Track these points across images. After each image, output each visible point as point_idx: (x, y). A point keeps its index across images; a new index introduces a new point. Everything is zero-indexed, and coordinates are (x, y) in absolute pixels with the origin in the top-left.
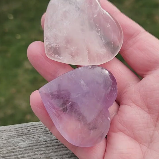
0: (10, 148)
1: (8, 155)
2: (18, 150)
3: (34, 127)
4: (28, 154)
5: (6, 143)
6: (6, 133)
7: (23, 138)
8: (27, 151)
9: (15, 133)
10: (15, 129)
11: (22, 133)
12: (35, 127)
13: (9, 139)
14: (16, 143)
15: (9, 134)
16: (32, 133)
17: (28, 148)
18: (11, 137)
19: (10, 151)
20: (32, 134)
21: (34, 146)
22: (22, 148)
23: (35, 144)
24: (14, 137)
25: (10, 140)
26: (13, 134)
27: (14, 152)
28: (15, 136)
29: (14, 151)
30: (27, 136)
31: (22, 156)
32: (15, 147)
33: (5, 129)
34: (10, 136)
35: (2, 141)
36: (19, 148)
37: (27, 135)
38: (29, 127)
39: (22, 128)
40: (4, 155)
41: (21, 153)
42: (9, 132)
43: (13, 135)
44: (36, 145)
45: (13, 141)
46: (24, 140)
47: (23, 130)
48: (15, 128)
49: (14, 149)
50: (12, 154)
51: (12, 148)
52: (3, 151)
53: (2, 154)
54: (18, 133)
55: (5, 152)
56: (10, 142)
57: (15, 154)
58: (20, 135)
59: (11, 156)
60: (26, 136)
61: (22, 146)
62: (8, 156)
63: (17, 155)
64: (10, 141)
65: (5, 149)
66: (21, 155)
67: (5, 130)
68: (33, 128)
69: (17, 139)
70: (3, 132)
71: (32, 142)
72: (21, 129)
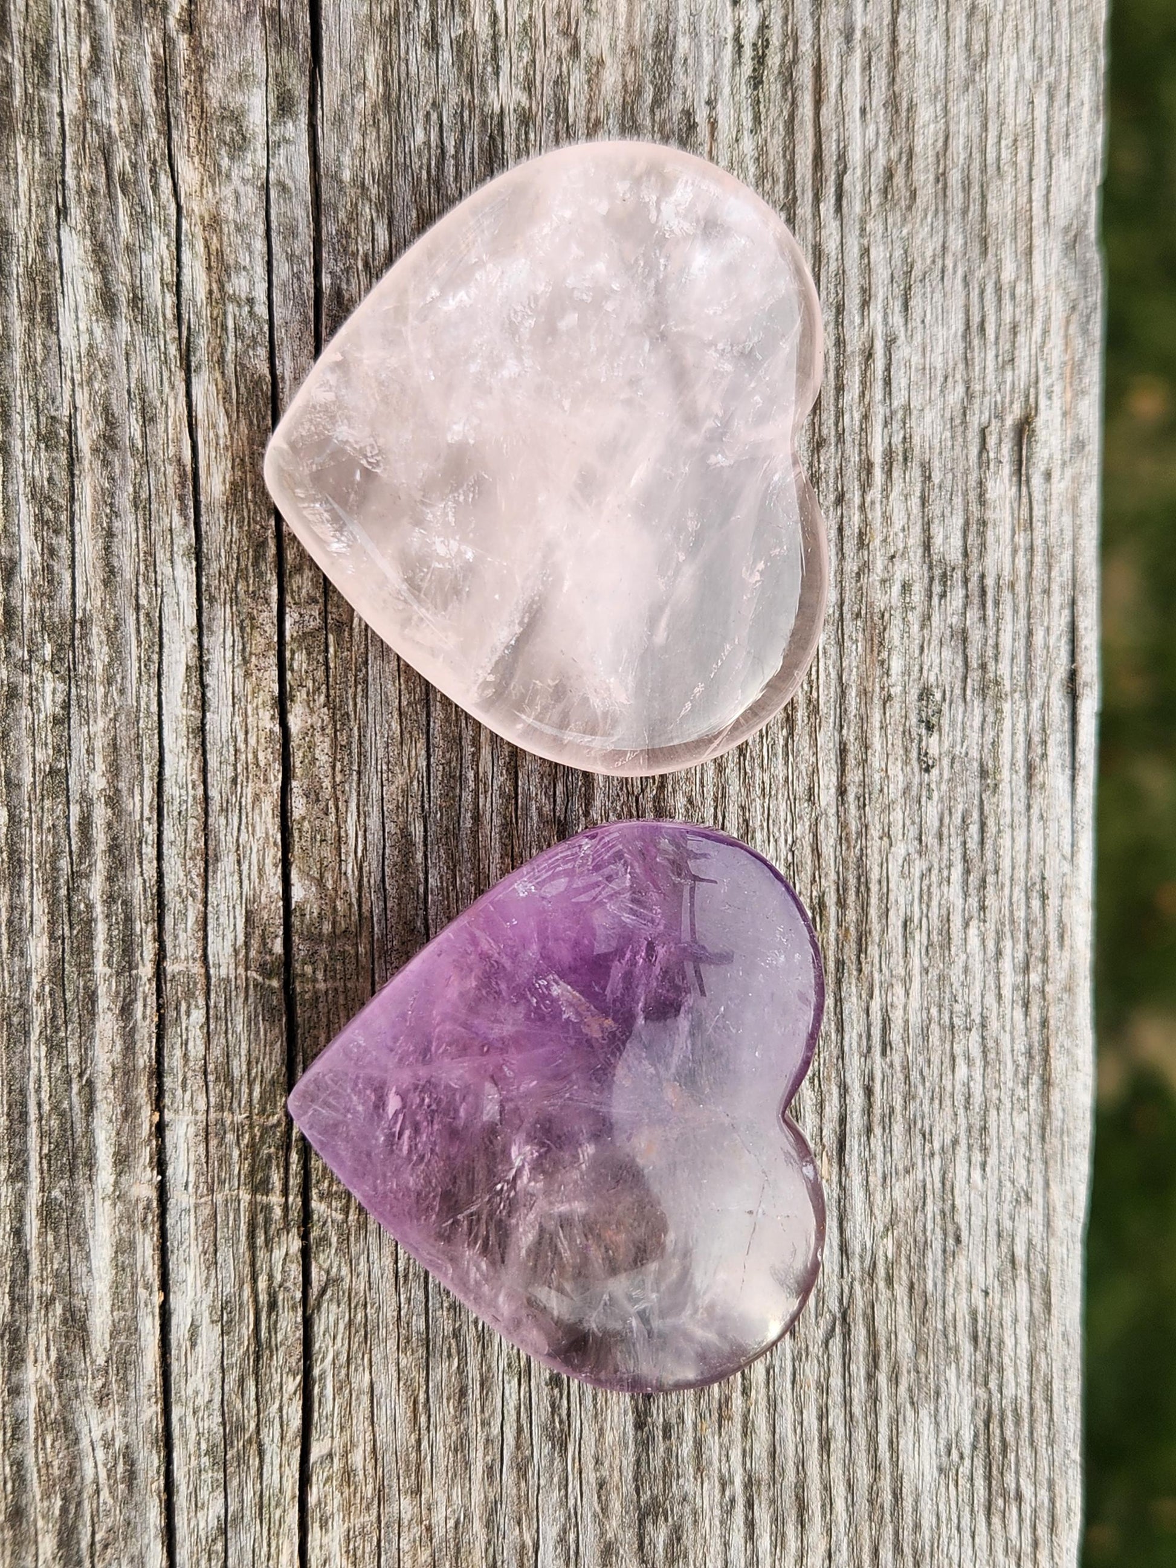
0: (905, 1345)
1: (860, 1333)
2: (885, 1411)
3: (1042, 1531)
4: (839, 1490)
5: (949, 1317)
6: (1024, 1317)
7: (967, 1451)
8: (863, 1476)
9: (1010, 1391)
10: (1048, 1386)
11: (1003, 1441)
12: (1035, 1544)
13: (975, 1339)
14: (938, 1394)
15: (1009, 1342)
16: (996, 1520)
17: (886, 1483)
18: (989, 1360)
19: (883, 1353)
20: (989, 1523)
21: (896, 1533)
22: (891, 1442)
23: (907, 1536)
24: (986, 1377)
25: (966, 1347)
26: (1009, 1373)
27: (870, 1377)
28: (993, 1385)
29: (882, 1378)
30: (980, 1483)
31: (837, 1445)
32: (910, 1390)
33: (1054, 1311)
34: (994, 1350)
35: (964, 1286)
36: (894, 1423)
37: (989, 1478)
38: (1044, 1495)
39: (1042, 1444)
40: (860, 1303)
41: (861, 1436)
42: (1024, 1340)
43: (1001, 1369)
44: (898, 1549)
45: (951, 1374)
46: (949, 1453)
47: (1026, 1452)
48: (1057, 1385)
49: (895, 1378)
50: (859, 1368)
51: (905, 1364)
52: (893, 1300)
53: (865, 1293)
54: (1009, 1414)
55: (880, 1312)
56: (948, 1349)
57: (859, 1392)
58: (994, 1426)
59: (846, 1357)
60: (979, 1473)
61: (906, 1442)
62: (847, 1336)
63: (847, 1402)
64: (957, 1349)
65: (902, 1311)
66: (839, 1431)
67: (1048, 1306)
68: (1034, 1528)
69: (968, 1402)
70: (1038, 1290)
71: (928, 1520)
72: (1041, 1430)
